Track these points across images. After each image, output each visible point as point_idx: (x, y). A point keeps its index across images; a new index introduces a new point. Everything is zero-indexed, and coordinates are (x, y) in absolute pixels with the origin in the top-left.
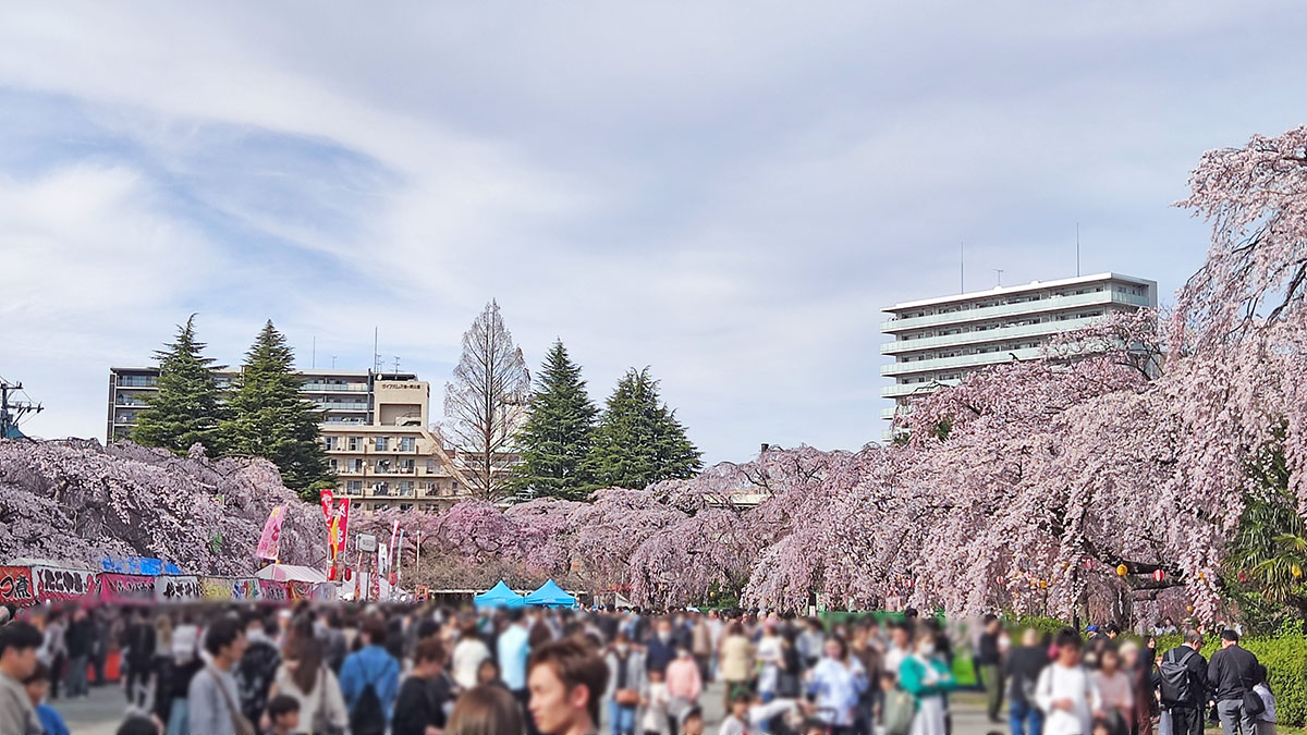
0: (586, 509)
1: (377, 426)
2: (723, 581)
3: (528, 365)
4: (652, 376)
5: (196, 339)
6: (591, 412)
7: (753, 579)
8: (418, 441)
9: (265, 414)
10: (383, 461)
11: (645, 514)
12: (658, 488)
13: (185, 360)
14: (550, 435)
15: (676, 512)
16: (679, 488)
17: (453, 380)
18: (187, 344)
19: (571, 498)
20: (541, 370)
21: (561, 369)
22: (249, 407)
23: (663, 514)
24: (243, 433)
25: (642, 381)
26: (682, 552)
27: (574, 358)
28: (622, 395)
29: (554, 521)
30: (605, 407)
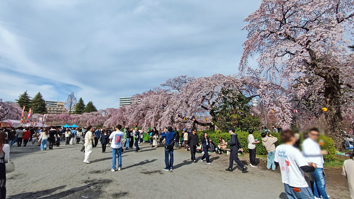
0: (82, 115)
1: (57, 107)
2: (100, 124)
3: (77, 100)
4: (93, 102)
5: (27, 93)
6: (84, 106)
7: (105, 124)
8: (63, 109)
9: (37, 103)
10: (57, 111)
11: (89, 116)
12: (92, 113)
13: (25, 96)
14: (79, 108)
15: (94, 116)
16: (94, 113)
17: (66, 101)
18: (25, 94)
19: (80, 114)
20: (79, 100)
21: (81, 101)
22: (34, 102)
23: (93, 116)
24: (33, 106)
25: (91, 102)
26: (95, 120)
27: (83, 99)
28: (89, 104)
29: (77, 117)
30: (87, 105)
